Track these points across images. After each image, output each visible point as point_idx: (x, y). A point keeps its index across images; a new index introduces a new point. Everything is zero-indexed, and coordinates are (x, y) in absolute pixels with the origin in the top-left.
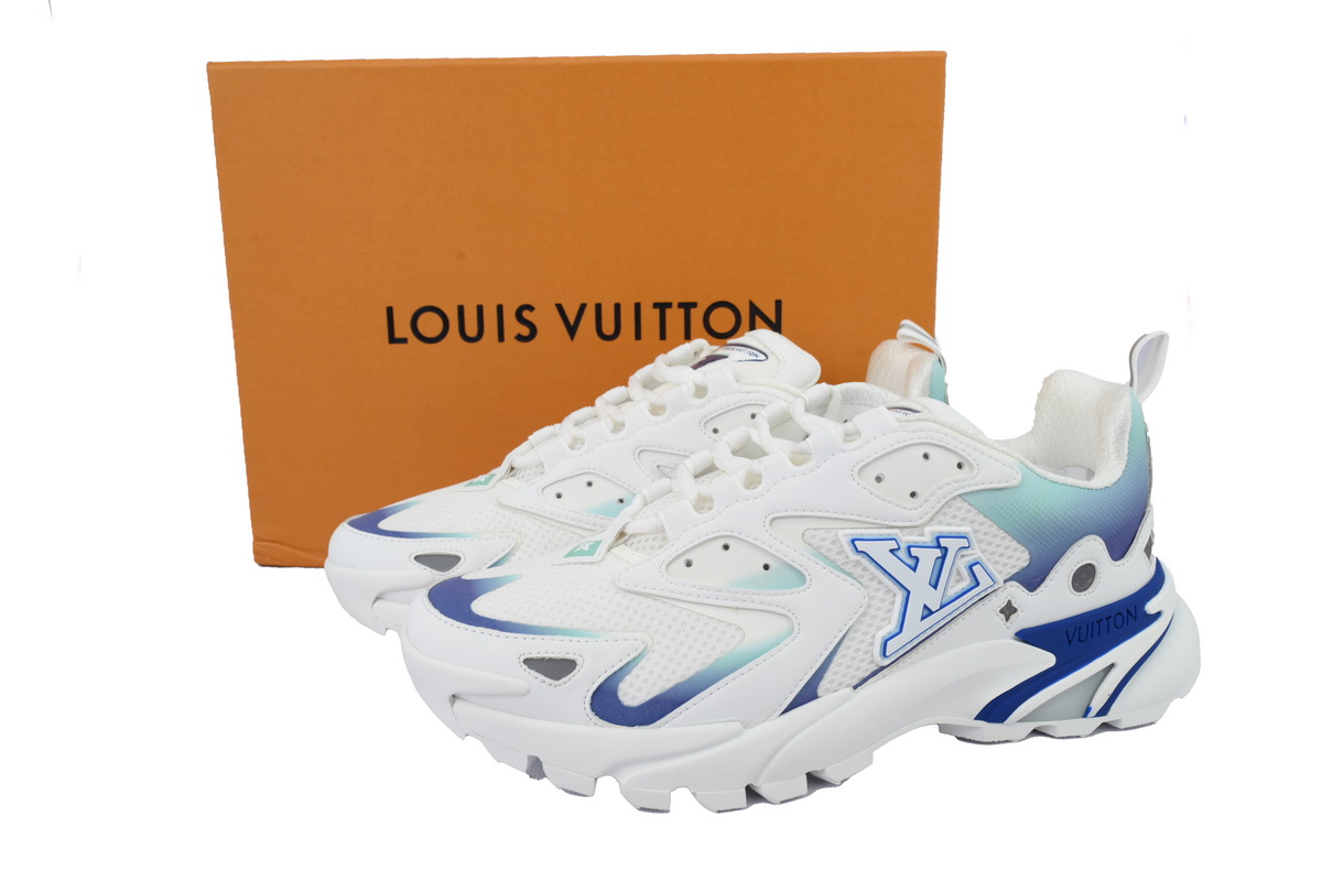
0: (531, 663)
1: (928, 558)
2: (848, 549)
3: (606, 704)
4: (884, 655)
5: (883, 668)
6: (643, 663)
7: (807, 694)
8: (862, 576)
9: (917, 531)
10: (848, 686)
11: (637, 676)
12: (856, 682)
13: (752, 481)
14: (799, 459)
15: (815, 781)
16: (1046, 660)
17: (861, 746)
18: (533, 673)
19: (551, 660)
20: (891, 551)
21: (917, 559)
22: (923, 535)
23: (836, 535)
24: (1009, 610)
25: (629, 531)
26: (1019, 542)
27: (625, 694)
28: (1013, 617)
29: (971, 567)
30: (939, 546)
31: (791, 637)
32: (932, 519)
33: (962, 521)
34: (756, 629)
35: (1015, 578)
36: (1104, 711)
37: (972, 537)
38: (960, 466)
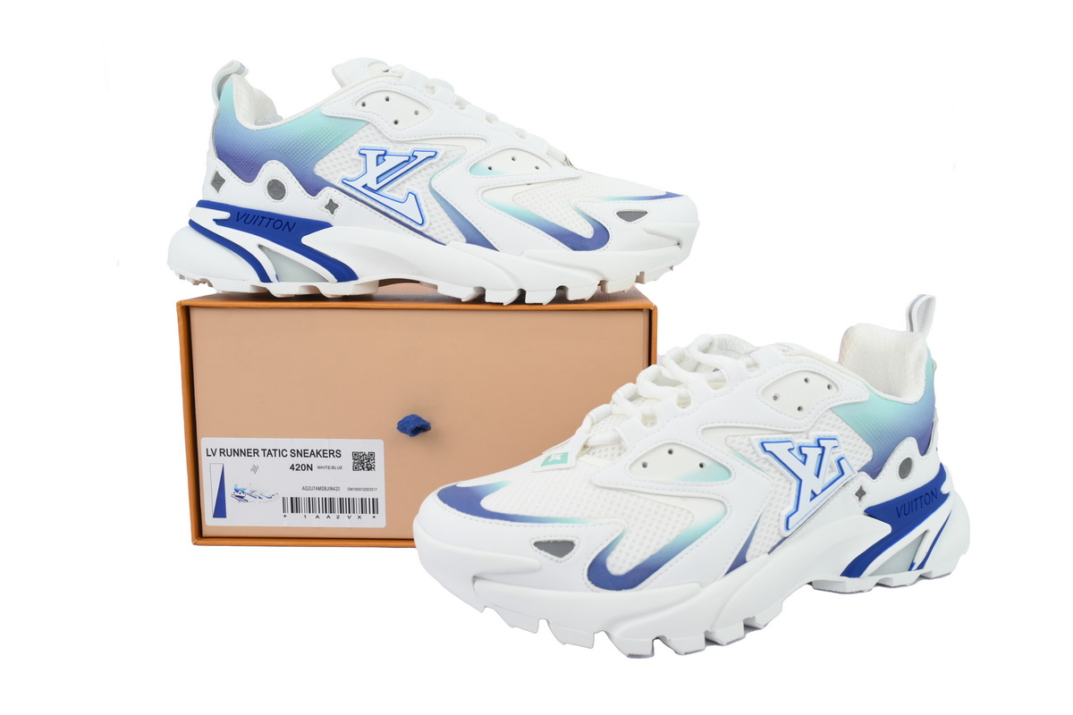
0: (540, 545)
1: (813, 454)
2: (759, 450)
3: (599, 574)
4: (787, 528)
5: (785, 538)
6: (623, 541)
7: (740, 561)
8: (769, 470)
9: (804, 435)
10: (765, 553)
11: (621, 551)
12: (769, 550)
13: (684, 402)
14: (717, 383)
15: (749, 627)
16: (884, 529)
17: (775, 599)
18: (543, 552)
19: (556, 542)
20: (789, 450)
21: (806, 456)
22: (807, 438)
23: (749, 440)
24: (861, 493)
25: (591, 443)
26: (867, 443)
27: (613, 565)
28: (864, 498)
29: (839, 462)
30: (819, 446)
31: (726, 517)
32: (813, 426)
33: (832, 427)
34: (702, 512)
35: (863, 469)
36: (921, 566)
37: (840, 439)
38: (829, 387)
